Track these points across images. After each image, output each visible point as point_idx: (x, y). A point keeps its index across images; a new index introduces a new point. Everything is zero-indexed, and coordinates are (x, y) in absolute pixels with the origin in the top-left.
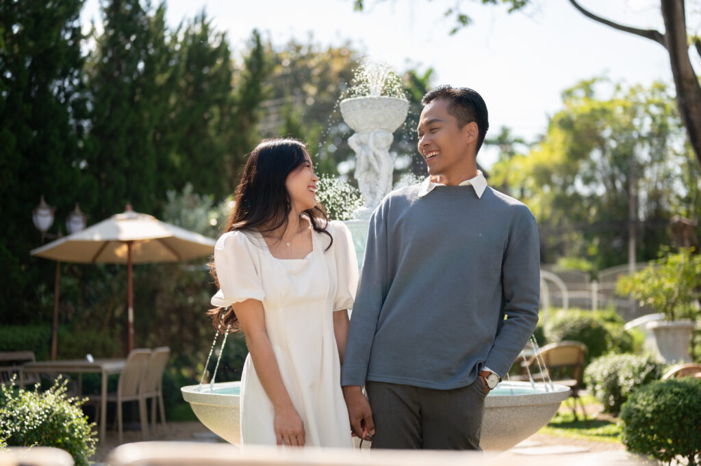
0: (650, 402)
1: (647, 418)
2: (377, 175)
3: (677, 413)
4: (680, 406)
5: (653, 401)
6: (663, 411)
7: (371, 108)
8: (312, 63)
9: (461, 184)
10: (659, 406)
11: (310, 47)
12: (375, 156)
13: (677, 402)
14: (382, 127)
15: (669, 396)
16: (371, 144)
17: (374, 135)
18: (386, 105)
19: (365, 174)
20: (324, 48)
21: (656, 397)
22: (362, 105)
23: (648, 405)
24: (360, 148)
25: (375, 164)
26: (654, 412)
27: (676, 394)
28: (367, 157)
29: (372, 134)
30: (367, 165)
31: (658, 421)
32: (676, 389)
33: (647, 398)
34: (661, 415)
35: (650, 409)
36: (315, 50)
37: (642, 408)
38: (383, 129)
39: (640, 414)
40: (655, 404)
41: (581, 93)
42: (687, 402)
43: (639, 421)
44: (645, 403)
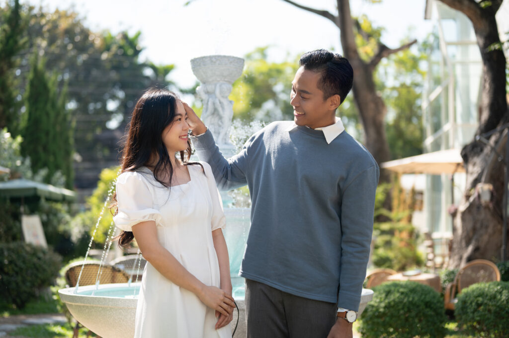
0: (382, 300)
1: (380, 312)
2: (220, 118)
3: (403, 309)
4: (405, 304)
5: (385, 299)
6: (393, 307)
7: (219, 64)
8: (43, 21)
9: (316, 129)
10: (389, 303)
11: (41, 8)
12: (220, 103)
13: (403, 299)
14: (226, 80)
15: (397, 295)
16: (218, 92)
17: (220, 86)
18: (231, 62)
19: (210, 117)
20: (52, 10)
21: (387, 296)
22: (212, 61)
23: (380, 302)
24: (207, 95)
25: (220, 109)
26: (385, 307)
27: (402, 293)
28: (214, 104)
29: (218, 85)
30: (213, 110)
31: (389, 314)
32: (402, 290)
33: (380, 296)
34: (392, 309)
35: (383, 305)
36: (45, 11)
37: (376, 305)
38: (226, 81)
39: (374, 309)
40: (387, 301)
41: (257, 56)
42: (411, 299)
43: (374, 314)
44: (378, 300)
